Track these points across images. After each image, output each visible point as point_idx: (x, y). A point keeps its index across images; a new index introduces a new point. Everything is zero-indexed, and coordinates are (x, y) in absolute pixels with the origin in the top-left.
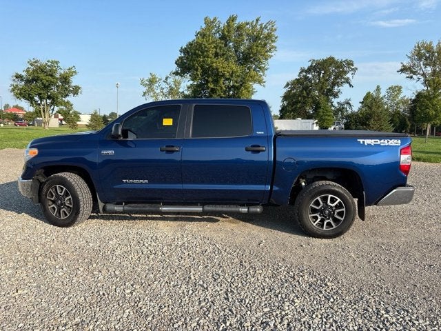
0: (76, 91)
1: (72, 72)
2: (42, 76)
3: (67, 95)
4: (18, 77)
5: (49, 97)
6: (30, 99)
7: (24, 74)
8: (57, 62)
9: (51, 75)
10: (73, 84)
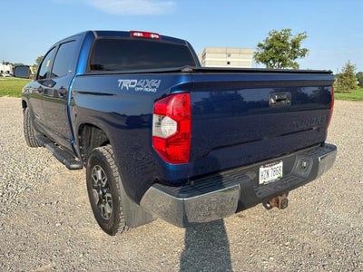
0: (304, 53)
1: (302, 37)
2: (275, 43)
3: (296, 58)
4: (260, 45)
5: (280, 60)
6: (266, 62)
7: (263, 43)
8: (289, 30)
9: (283, 42)
10: (301, 48)
